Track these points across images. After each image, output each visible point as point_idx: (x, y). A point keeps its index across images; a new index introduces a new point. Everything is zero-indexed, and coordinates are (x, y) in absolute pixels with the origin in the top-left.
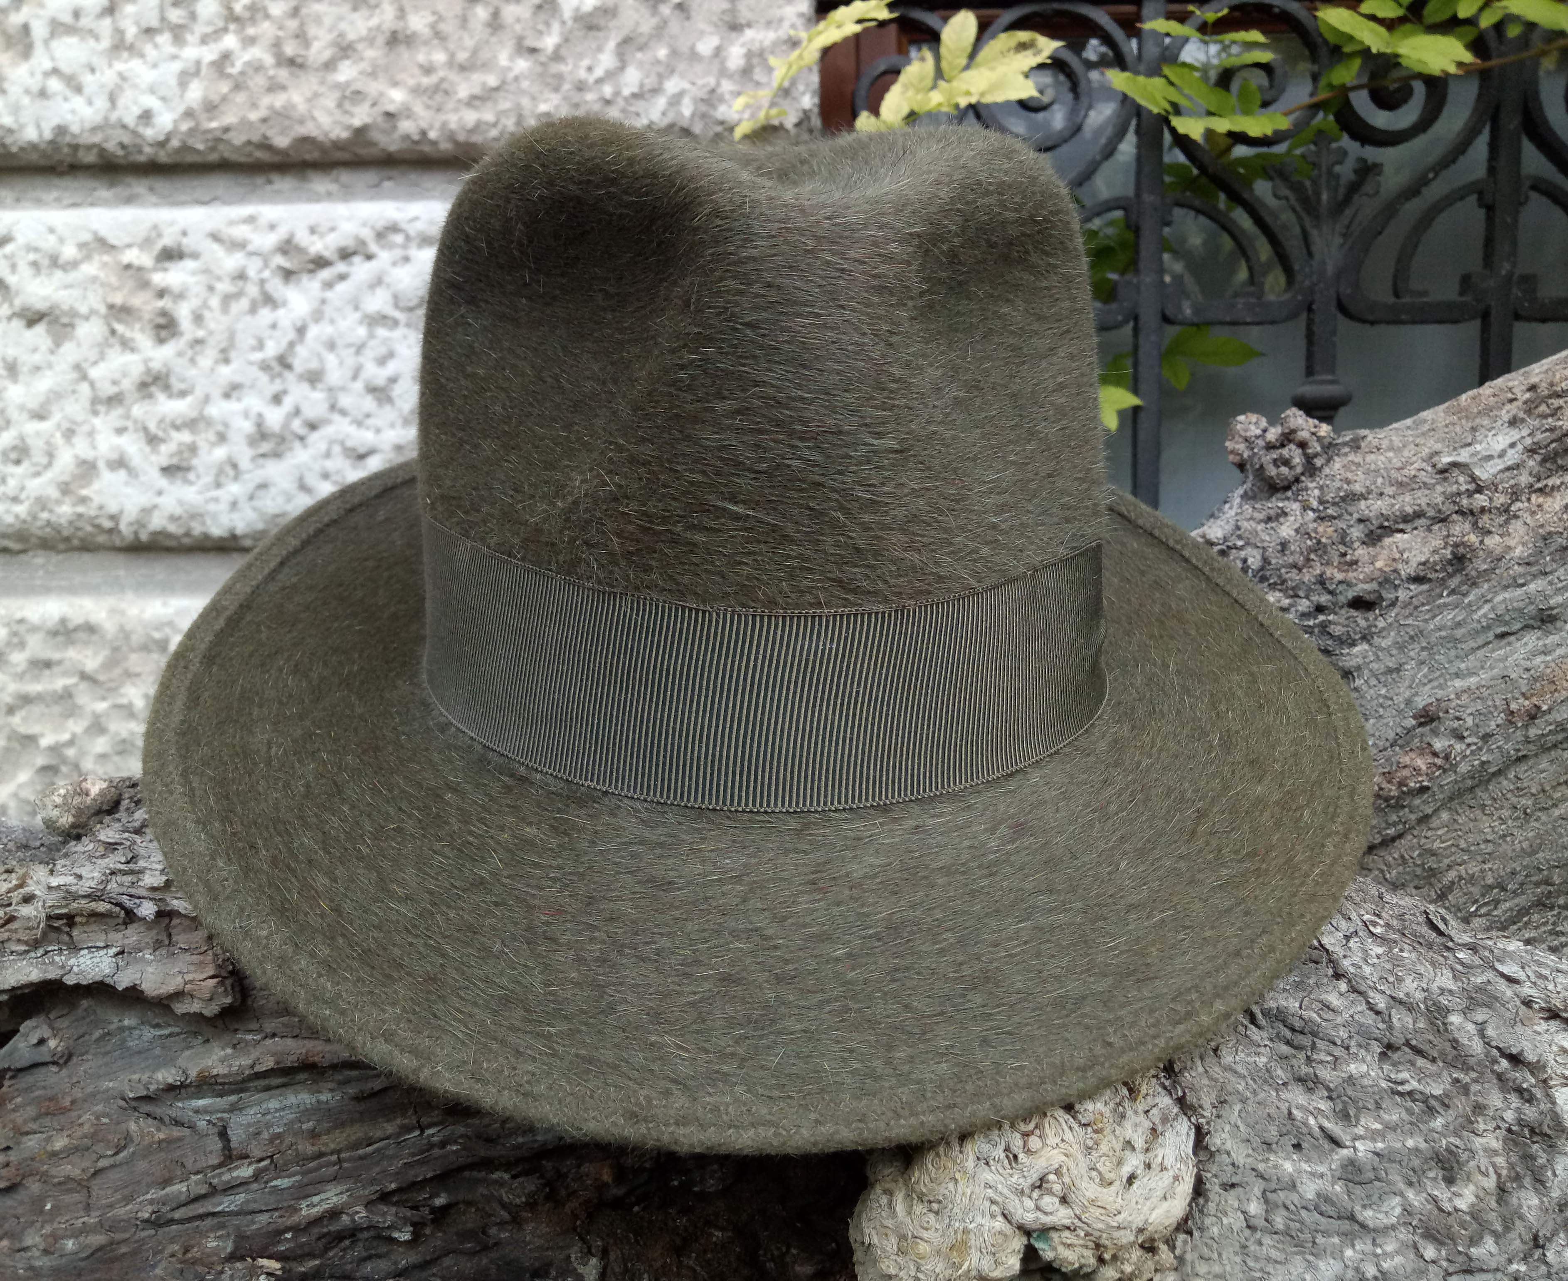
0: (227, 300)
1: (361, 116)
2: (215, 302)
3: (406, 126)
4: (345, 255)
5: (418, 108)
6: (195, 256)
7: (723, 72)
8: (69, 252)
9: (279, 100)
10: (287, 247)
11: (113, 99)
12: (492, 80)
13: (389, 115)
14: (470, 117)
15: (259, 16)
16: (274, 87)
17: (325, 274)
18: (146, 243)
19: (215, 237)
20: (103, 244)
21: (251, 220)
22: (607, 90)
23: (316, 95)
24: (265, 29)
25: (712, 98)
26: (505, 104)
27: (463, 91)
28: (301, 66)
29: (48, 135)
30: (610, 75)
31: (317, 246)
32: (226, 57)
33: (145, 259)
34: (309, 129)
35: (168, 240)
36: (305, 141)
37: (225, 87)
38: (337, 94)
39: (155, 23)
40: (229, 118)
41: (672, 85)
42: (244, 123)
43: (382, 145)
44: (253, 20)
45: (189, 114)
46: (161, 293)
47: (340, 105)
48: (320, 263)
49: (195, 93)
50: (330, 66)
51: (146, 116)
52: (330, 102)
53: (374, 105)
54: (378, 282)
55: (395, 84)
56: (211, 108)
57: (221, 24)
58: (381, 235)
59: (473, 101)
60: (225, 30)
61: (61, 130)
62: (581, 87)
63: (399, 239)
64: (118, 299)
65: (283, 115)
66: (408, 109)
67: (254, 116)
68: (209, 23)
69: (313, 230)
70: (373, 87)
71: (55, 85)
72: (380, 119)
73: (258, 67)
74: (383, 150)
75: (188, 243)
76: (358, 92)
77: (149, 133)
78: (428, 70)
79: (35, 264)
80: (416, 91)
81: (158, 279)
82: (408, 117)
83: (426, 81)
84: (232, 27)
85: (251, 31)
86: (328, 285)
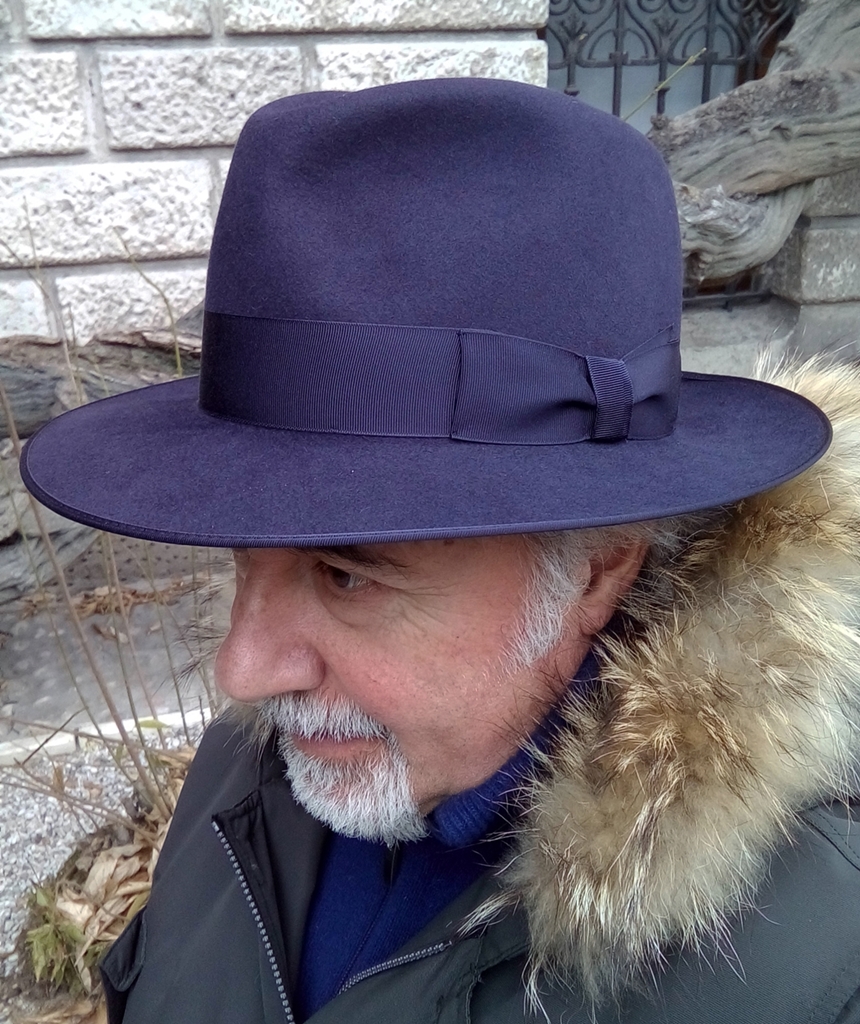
0: (403, 71)
1: (438, 20)
2: (400, 72)
3: (449, 23)
4: (433, 58)
5: (453, 18)
6: (394, 58)
7: (528, 9)
8: (363, 58)
10: (419, 56)
11: (376, 16)
12: (471, 10)
14: (466, 21)
16: (417, 12)
17: (428, 63)
18: (382, 55)
19: (400, 53)
20: (370, 56)
21: (409, 48)
22: (499, 14)
25: (524, 16)
26: (474, 17)
27: (464, 13)
29: (358, 25)
30: (500, 10)
31: (427, 56)
33: (380, 59)
34: (424, 24)
35: (387, 54)
36: (423, 26)
37: (404, 12)
40: (405, 20)
41: (515, 12)
42: (409, 22)
45: (395, 19)
46: (387, 69)
48: (427, 60)
49: (397, 13)
50: (431, 6)
51: (384, 20)
52: (430, 16)
54: (441, 66)
55: (446, 11)
56: (401, 18)
58: (443, 52)
59: (467, 16)
61: (362, 24)
62: (493, 13)
63: (446, 53)
64: (376, 70)
65: (419, 20)
67: (412, 20)
69: (426, 51)
70: (442, 12)
71: (361, 12)
75: (393, 54)
77: (385, 24)
78: (455, 7)
79: (355, 61)
80: (452, 13)
81: (386, 65)
83: (455, 10)
86: (428, 66)
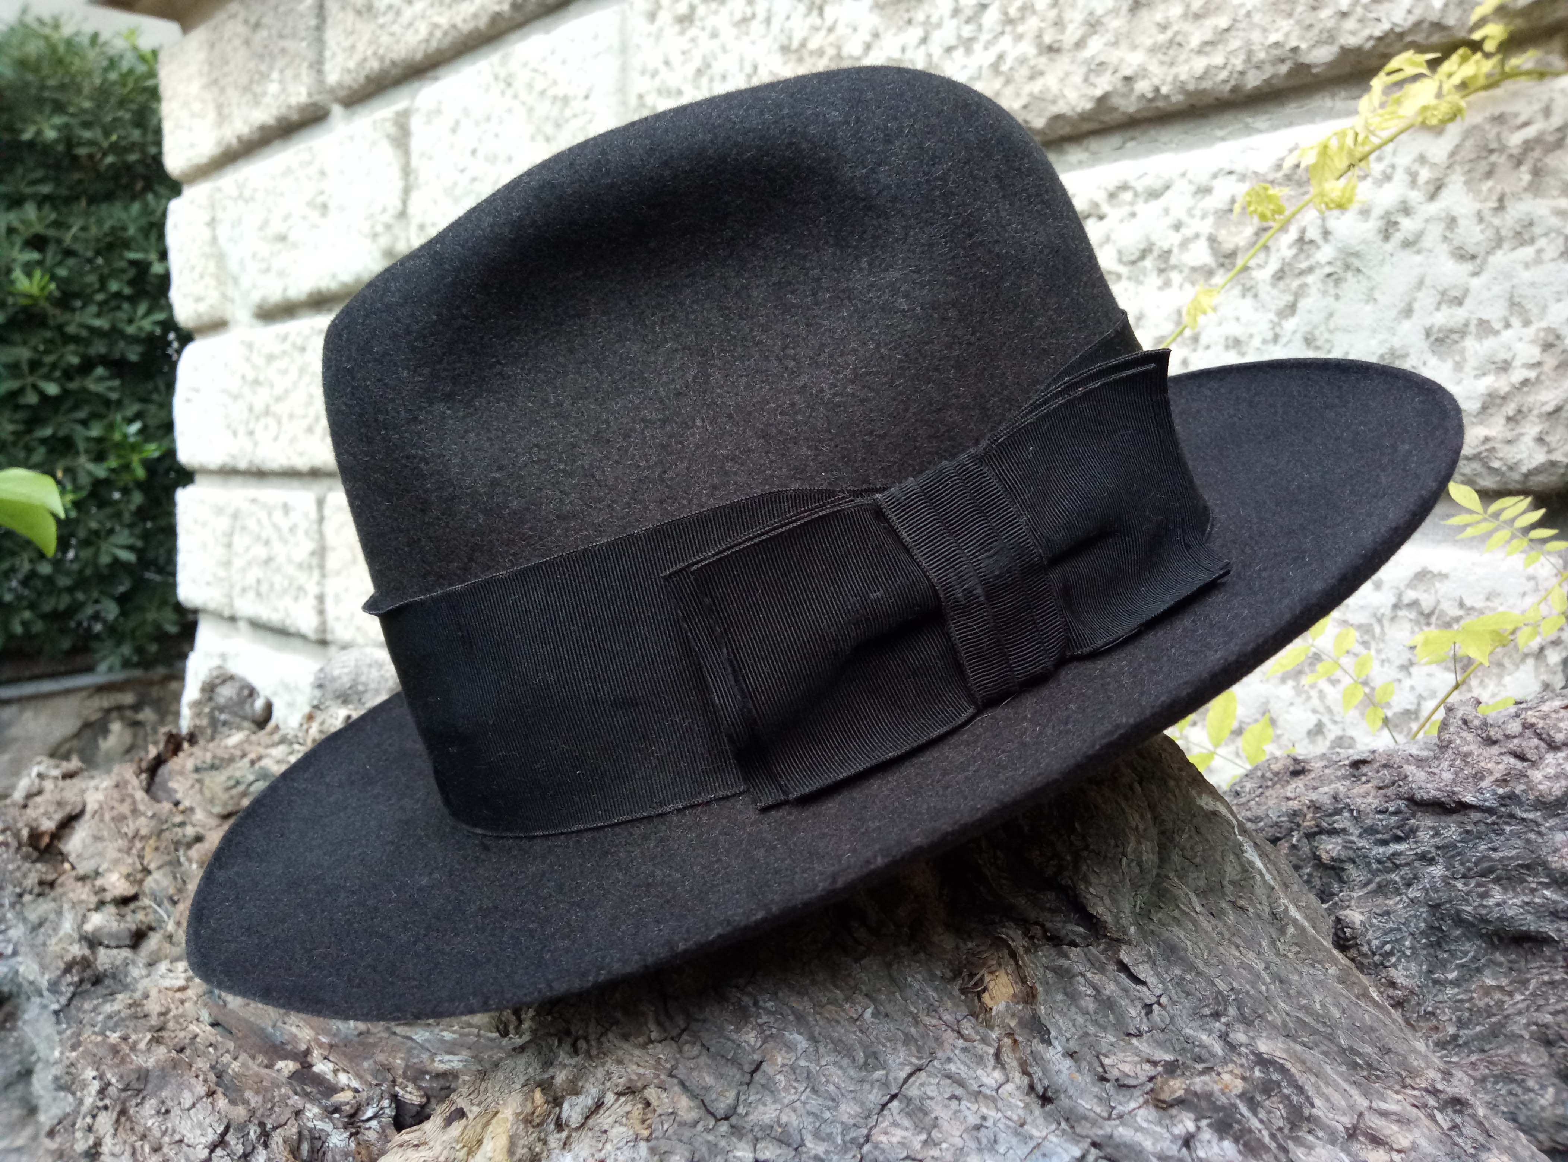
9: (1036, 87)
13: (1127, 79)
15: (1028, 14)
23: (1067, 74)
24: (1032, 24)
28: (1058, 51)
32: (1001, 57)
38: (1084, 69)
39: (953, 42)
43: (1122, 109)
44: (1022, 18)
47: (1086, 80)
53: (1115, 72)
57: (999, 29)
60: (1002, 33)
66: (1145, 70)
68: (991, 30)
72: (1119, 85)
73: (1022, 61)
74: (1124, 113)
76: (1102, 64)
82: (1144, 77)
84: (1008, 29)
85: (1020, 29)
